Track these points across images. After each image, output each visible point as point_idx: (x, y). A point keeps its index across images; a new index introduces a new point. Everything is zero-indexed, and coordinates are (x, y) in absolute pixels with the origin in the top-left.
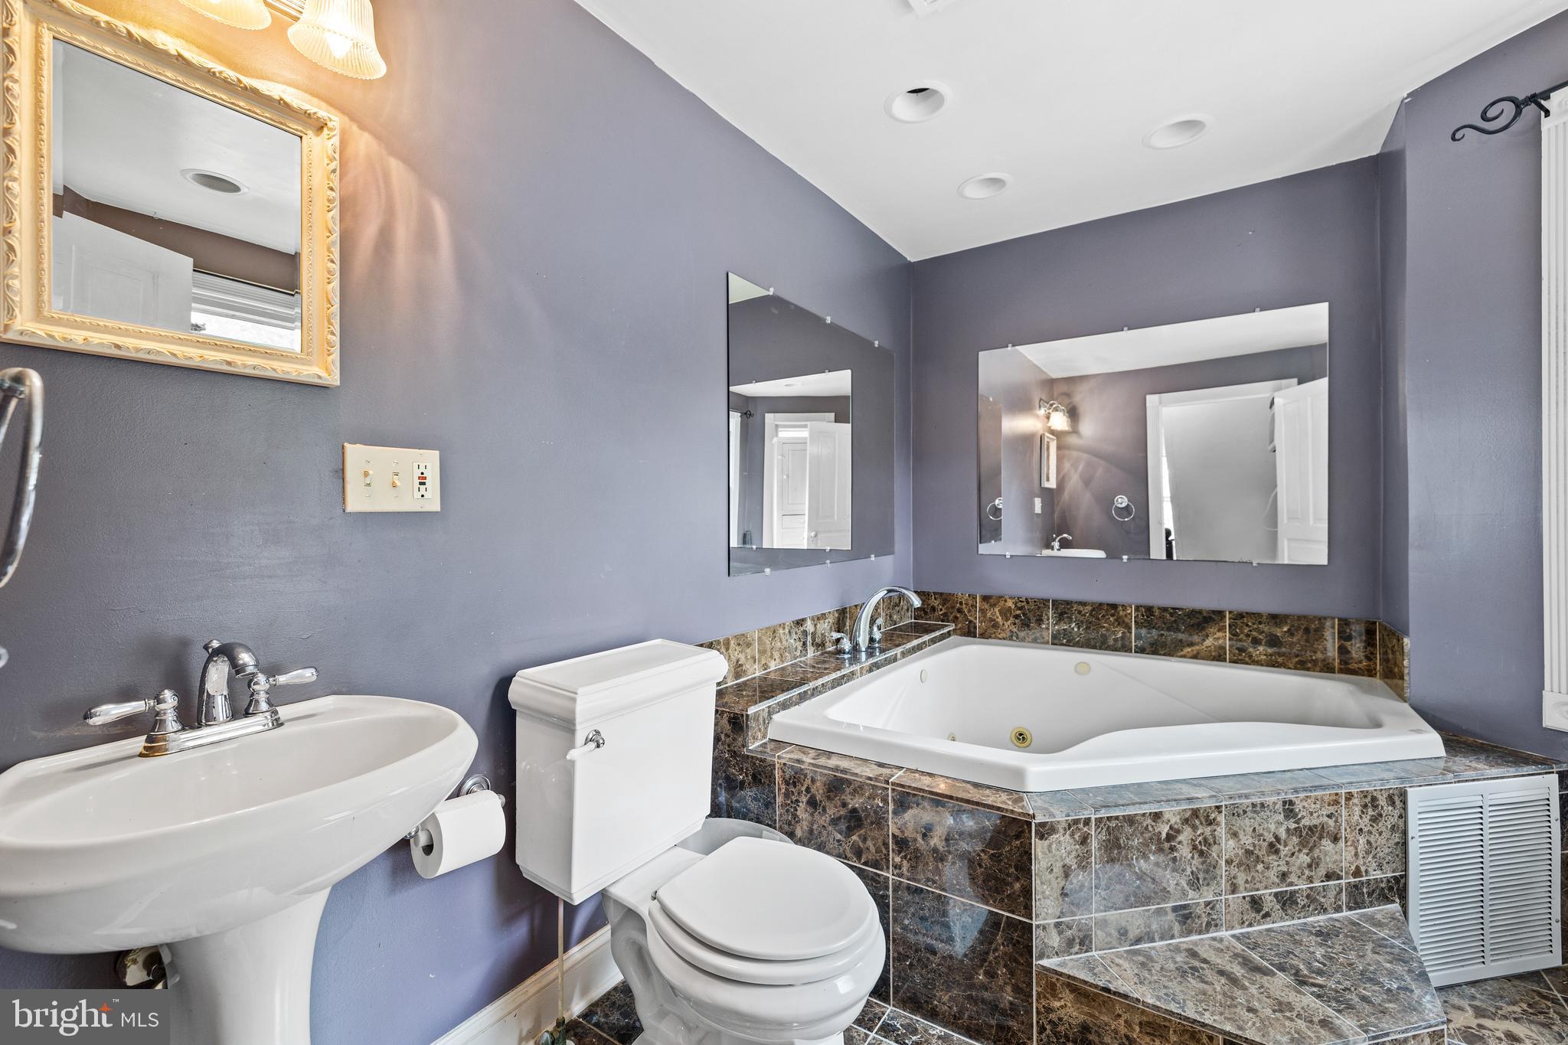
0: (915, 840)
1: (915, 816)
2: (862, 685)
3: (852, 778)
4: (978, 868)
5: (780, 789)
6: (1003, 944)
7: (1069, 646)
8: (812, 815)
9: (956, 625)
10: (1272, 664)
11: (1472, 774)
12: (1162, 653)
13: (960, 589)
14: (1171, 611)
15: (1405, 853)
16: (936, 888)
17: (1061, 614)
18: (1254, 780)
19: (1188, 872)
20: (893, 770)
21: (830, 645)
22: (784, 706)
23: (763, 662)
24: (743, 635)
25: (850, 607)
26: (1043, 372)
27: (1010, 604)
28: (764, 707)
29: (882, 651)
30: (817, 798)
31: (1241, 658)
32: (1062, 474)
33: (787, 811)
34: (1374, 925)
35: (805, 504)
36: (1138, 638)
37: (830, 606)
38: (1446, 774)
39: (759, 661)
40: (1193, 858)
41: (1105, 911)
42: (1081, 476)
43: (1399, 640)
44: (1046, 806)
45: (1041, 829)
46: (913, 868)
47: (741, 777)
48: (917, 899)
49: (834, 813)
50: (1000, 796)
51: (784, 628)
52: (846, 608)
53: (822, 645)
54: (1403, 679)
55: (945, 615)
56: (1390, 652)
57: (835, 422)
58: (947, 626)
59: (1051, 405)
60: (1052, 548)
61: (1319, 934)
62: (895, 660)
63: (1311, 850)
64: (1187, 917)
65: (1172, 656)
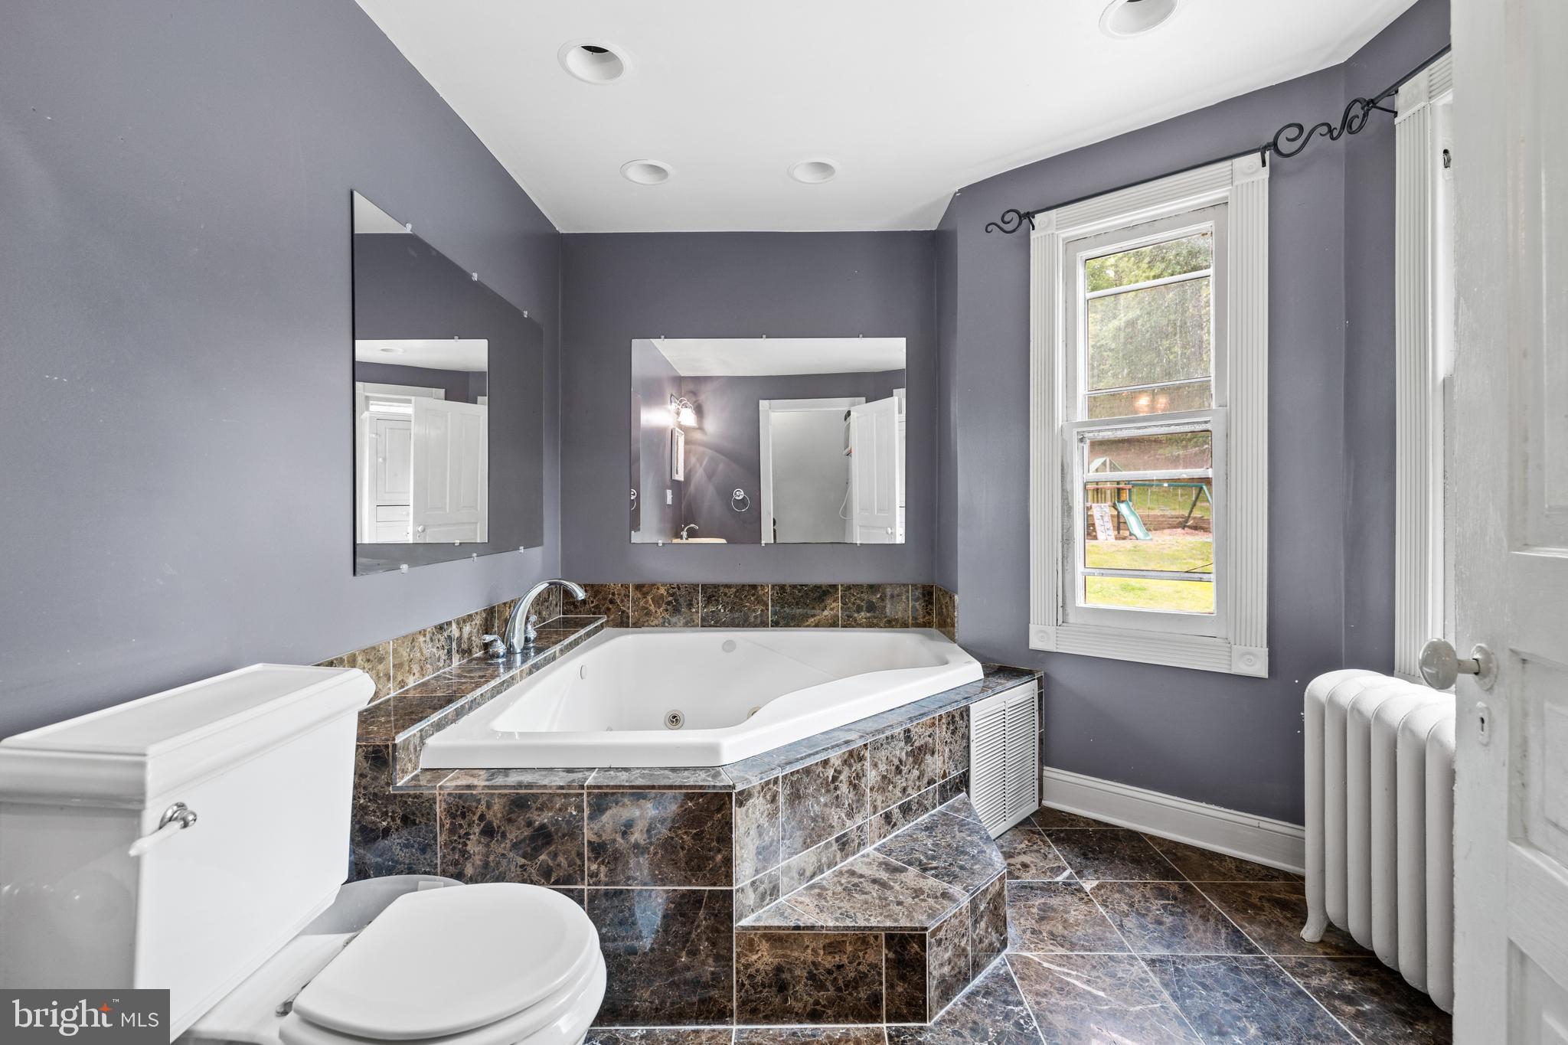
0: (614, 840)
1: (613, 816)
2: (522, 692)
3: (539, 791)
4: (681, 850)
5: (442, 826)
6: (705, 919)
7: (716, 627)
8: (487, 845)
9: (608, 617)
10: (870, 625)
11: (999, 688)
12: (792, 624)
13: (612, 579)
14: (799, 588)
15: (969, 753)
16: (637, 885)
17: (710, 598)
18: (884, 718)
19: (846, 806)
20: (585, 773)
21: (478, 650)
22: (439, 726)
23: (400, 679)
24: (374, 648)
25: (498, 606)
26: (673, 368)
27: (662, 591)
28: (415, 731)
29: (539, 651)
30: (495, 824)
31: (850, 623)
32: (689, 468)
33: (453, 849)
34: (956, 812)
35: (409, 492)
36: (774, 613)
37: (475, 606)
38: (984, 689)
39: (395, 678)
40: (849, 792)
41: (789, 858)
42: (705, 470)
43: (951, 598)
44: (742, 774)
45: (740, 798)
46: (611, 872)
47: (385, 824)
48: (616, 903)
49: (517, 837)
50: (699, 775)
51: (425, 636)
52: (494, 607)
53: (469, 651)
54: (954, 626)
55: (596, 607)
56: (944, 607)
57: (446, 399)
58: (599, 618)
59: (681, 402)
60: (681, 538)
61: (927, 829)
62: (554, 658)
63: (919, 765)
64: (844, 844)
65: (800, 627)
